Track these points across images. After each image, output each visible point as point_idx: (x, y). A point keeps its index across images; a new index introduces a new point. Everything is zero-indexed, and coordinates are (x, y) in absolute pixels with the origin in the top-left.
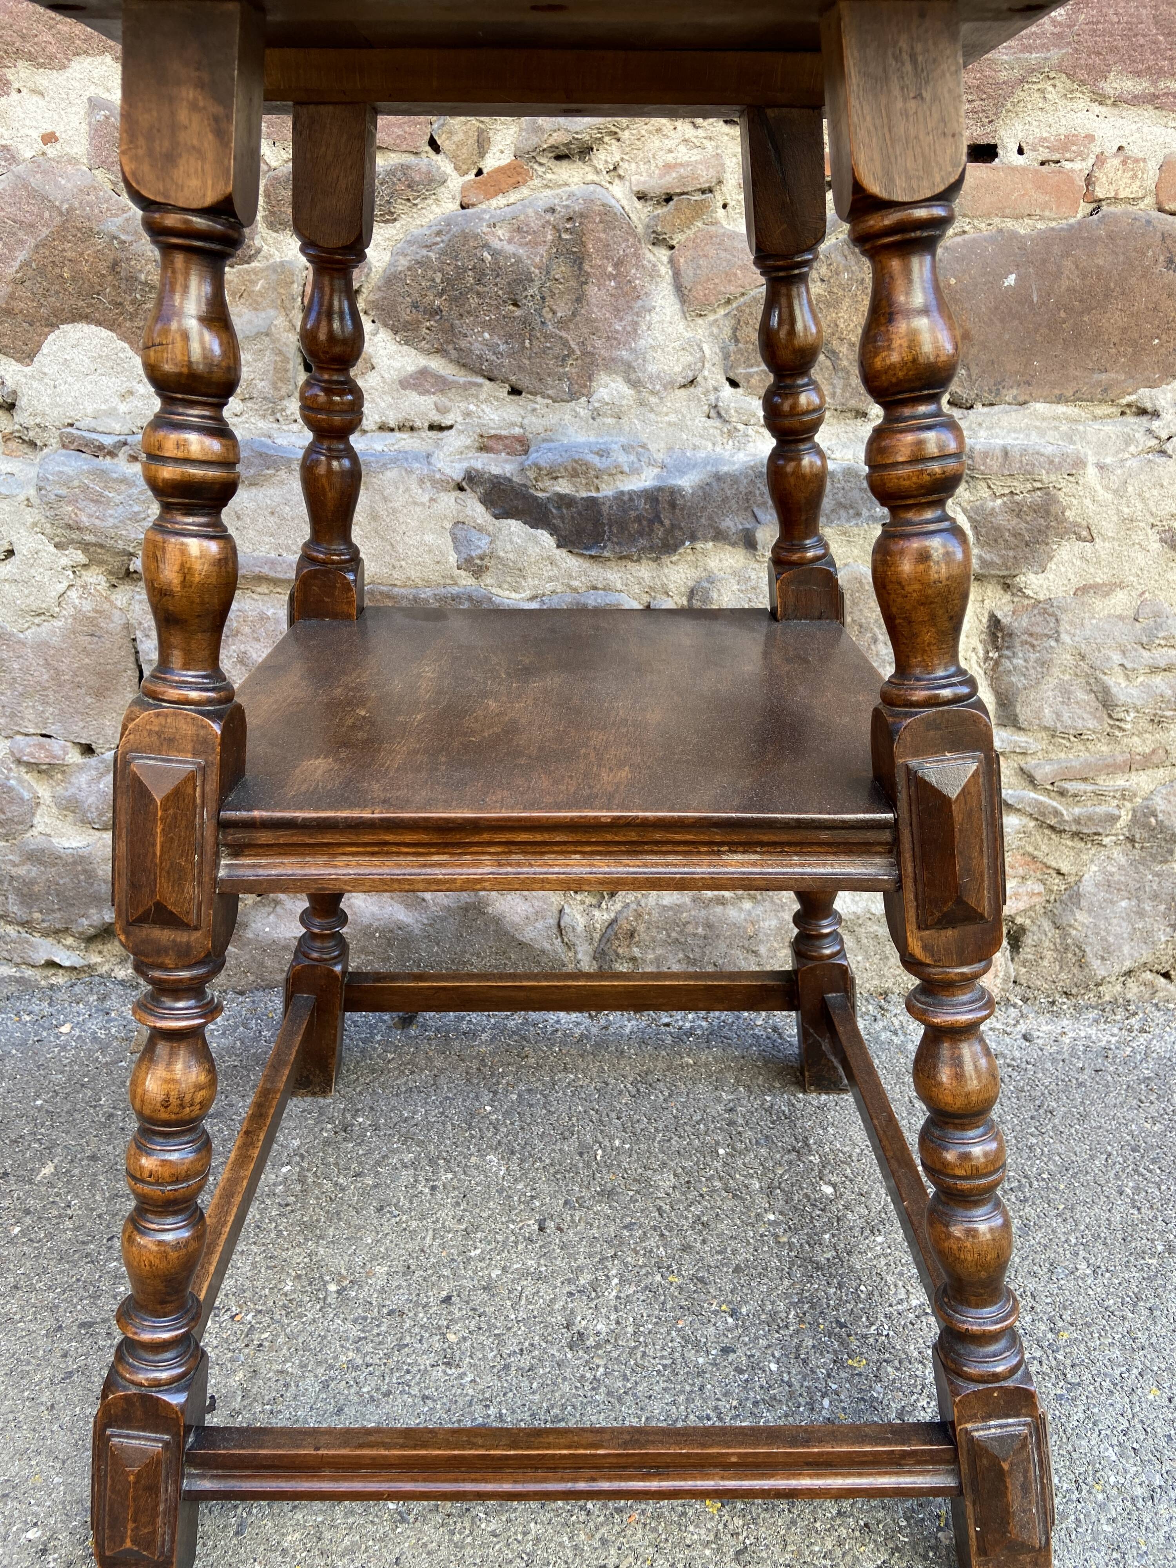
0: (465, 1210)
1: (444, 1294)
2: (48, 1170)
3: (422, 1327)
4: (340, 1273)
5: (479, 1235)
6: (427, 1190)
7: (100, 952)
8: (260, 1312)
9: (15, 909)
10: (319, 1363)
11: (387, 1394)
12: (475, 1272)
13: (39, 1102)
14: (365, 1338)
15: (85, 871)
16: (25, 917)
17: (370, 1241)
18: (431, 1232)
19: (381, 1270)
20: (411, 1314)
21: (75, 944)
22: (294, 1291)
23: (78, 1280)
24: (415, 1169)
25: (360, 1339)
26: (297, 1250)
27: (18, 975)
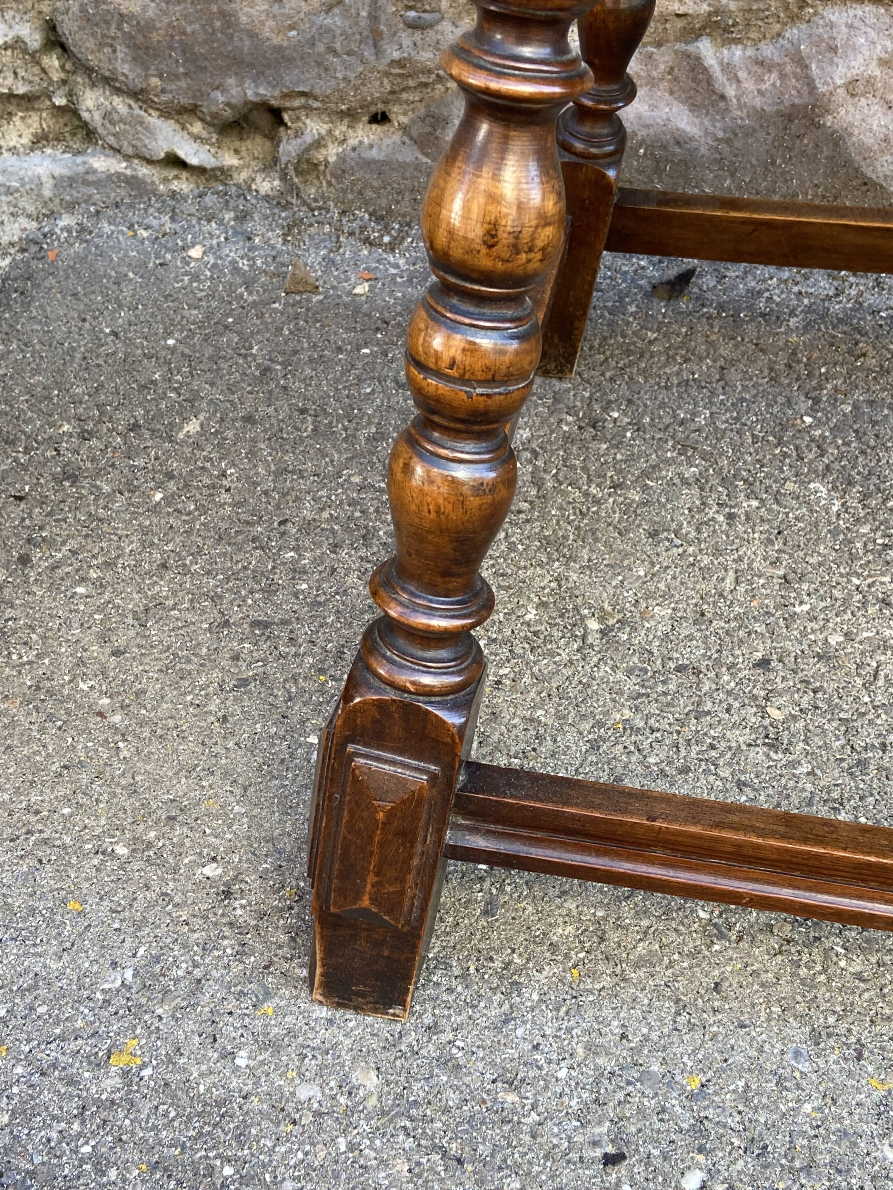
0: (779, 551)
1: (758, 655)
2: (192, 427)
3: (729, 693)
4: (602, 609)
5: (805, 586)
6: (721, 518)
7: (236, 151)
8: (494, 640)
9: (125, 68)
10: (583, 717)
11: (685, 770)
12: (804, 633)
13: (171, 342)
15: (223, 14)
16: (139, 84)
17: (642, 573)
18: (731, 573)
20: (711, 675)
21: (204, 134)
22: (540, 622)
23: (245, 568)
24: (702, 489)
25: (640, 695)
26: (539, 571)
27: (129, 172)
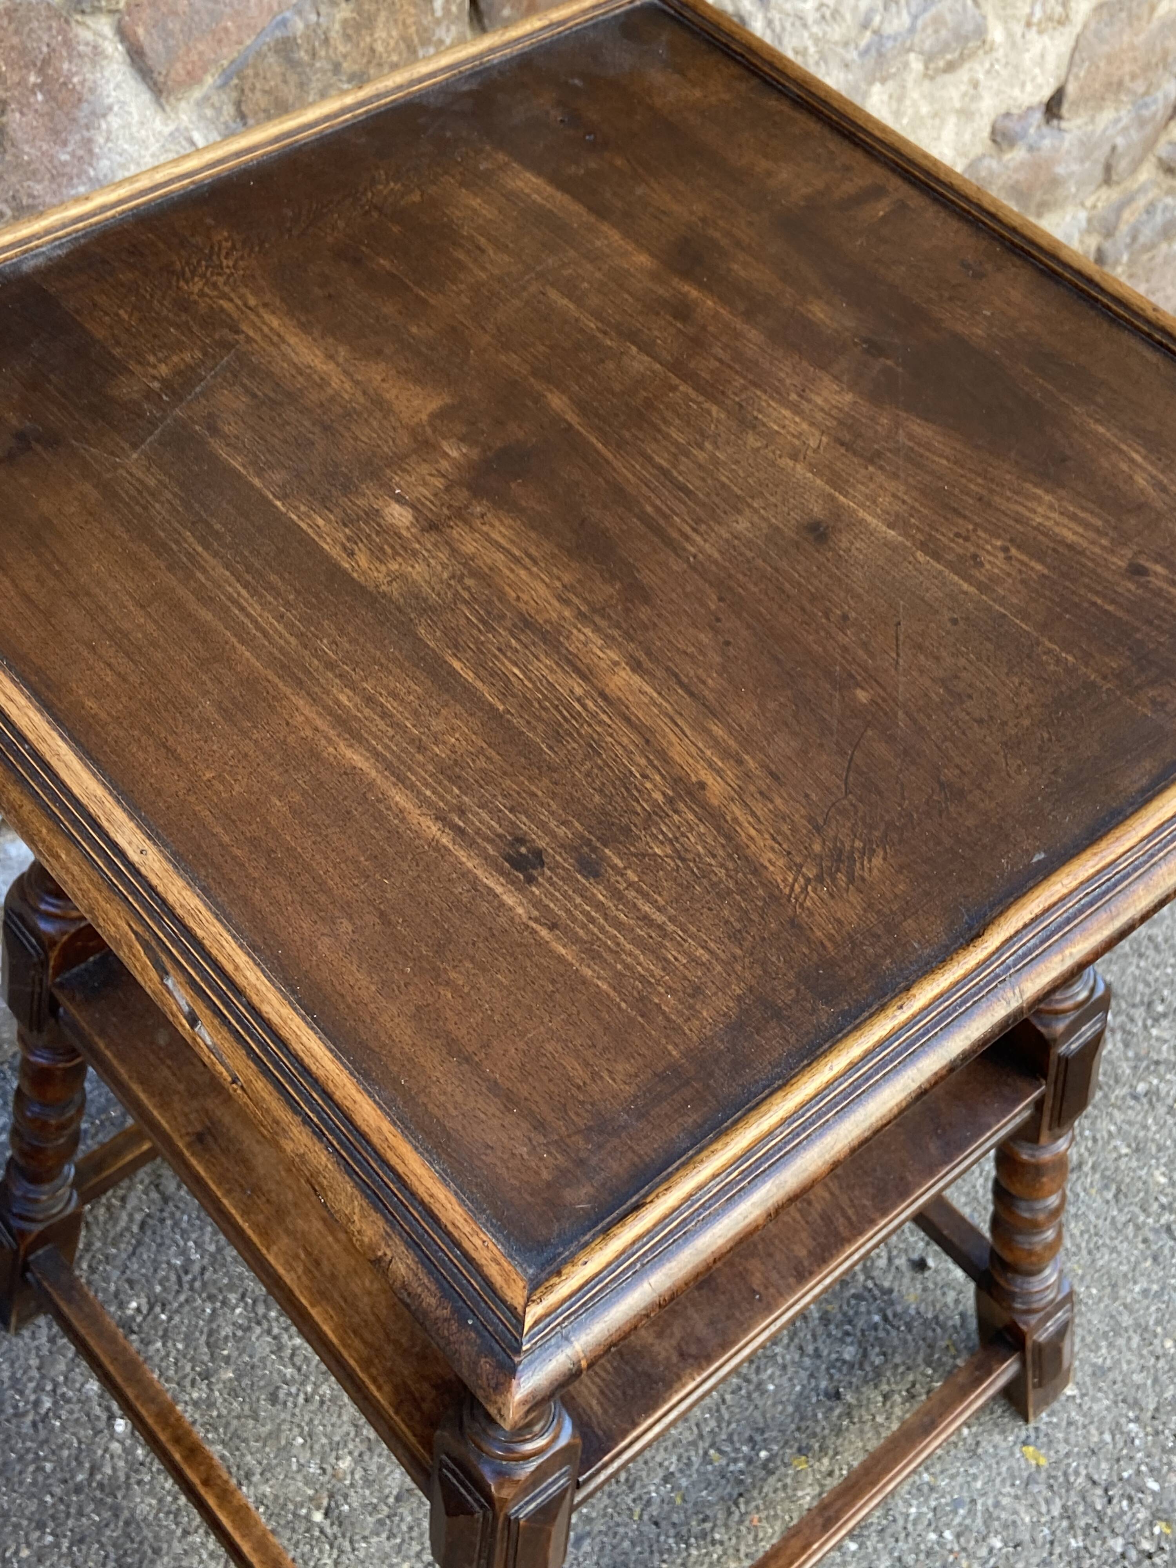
14: (403, 1541)
19: (345, 1464)
